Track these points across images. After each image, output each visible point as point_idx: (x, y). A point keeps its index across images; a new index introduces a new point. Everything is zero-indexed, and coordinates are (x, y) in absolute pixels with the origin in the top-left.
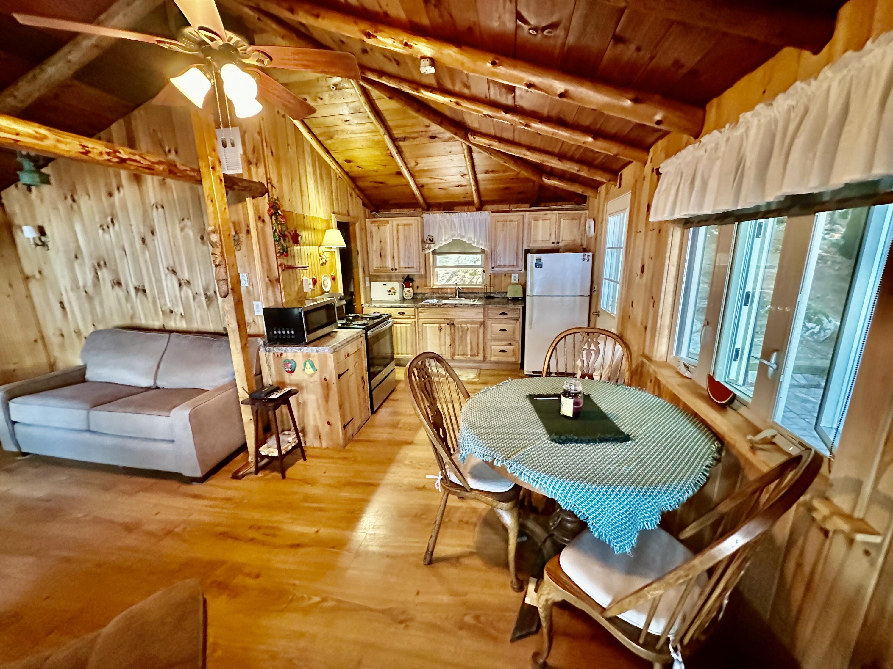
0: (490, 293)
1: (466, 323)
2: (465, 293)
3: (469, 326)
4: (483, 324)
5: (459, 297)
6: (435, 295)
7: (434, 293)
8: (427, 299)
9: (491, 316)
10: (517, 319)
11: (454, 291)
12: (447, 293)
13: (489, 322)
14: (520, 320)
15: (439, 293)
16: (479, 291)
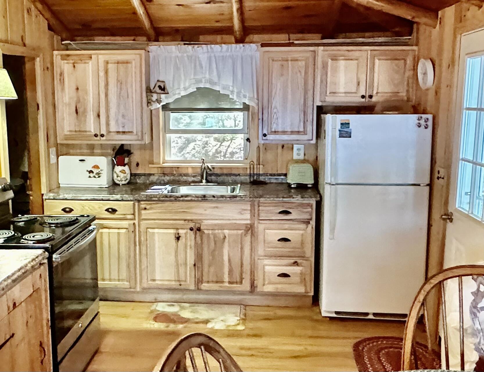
0: (259, 175)
1: (222, 227)
2: (217, 175)
3: (226, 232)
4: (250, 229)
5: (208, 181)
6: (167, 178)
7: (164, 174)
8: (153, 184)
9: (263, 216)
10: (307, 222)
11: (199, 171)
12: (186, 175)
13: (260, 227)
14: (313, 223)
15: (173, 175)
16: (241, 172)
